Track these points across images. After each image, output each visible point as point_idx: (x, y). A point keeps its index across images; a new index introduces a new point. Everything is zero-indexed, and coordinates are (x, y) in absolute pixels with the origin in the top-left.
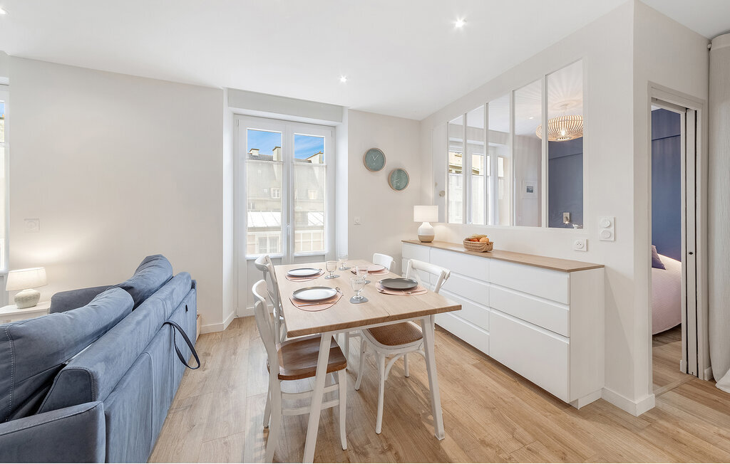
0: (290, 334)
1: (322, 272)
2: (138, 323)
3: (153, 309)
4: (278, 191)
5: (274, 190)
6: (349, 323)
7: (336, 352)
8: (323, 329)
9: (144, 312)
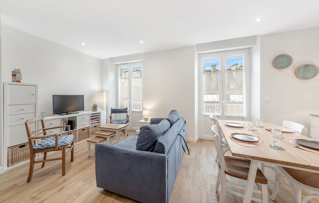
0: (233, 154)
1: (245, 126)
2: (172, 132)
3: (176, 128)
4: (214, 85)
5: (212, 85)
6: (272, 160)
7: (259, 172)
8: (254, 158)
9: (173, 129)
